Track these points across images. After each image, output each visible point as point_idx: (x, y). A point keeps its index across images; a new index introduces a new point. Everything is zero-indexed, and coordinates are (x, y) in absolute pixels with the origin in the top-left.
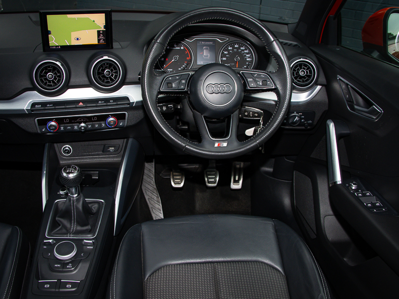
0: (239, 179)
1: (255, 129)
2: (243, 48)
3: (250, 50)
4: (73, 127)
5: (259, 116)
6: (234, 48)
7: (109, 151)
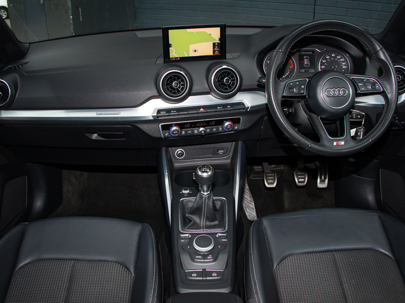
0: (325, 178)
1: (356, 130)
2: (339, 57)
3: (345, 59)
4: (193, 131)
5: (361, 118)
6: (331, 57)
7: (218, 154)
